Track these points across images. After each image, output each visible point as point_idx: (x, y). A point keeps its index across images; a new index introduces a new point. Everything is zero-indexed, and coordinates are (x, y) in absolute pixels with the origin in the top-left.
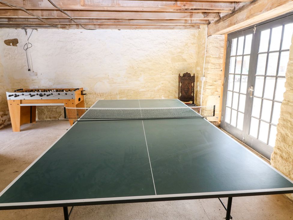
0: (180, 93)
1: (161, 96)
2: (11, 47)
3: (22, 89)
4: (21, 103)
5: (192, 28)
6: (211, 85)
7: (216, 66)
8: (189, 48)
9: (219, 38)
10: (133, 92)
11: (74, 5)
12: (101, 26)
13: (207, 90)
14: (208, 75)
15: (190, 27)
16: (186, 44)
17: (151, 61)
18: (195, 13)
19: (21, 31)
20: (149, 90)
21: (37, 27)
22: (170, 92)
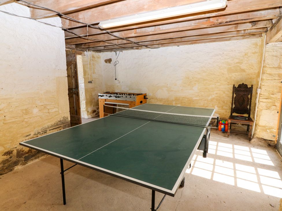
0: (233, 104)
1: (214, 106)
2: (108, 64)
3: (109, 92)
4: (105, 101)
5: (252, 37)
6: (267, 98)
7: (274, 77)
8: (249, 58)
9: (278, 45)
10: (187, 100)
11: (131, 34)
12: (163, 45)
13: (261, 103)
14: (263, 86)
15: (250, 37)
16: (246, 54)
17: (206, 72)
18: (240, 23)
19: (113, 53)
20: (202, 99)
21: (122, 50)
22: (224, 102)
